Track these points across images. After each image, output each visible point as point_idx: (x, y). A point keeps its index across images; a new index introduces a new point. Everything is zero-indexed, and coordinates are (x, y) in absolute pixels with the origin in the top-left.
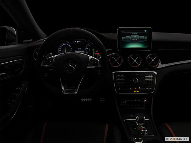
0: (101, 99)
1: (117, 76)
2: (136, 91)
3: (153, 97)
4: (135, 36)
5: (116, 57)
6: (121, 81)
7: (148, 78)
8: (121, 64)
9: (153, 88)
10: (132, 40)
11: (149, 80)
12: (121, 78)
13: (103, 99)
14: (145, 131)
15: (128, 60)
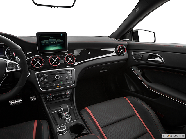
0: (31, 98)
1: (40, 76)
2: (59, 86)
3: (74, 89)
4: (53, 40)
5: (37, 59)
6: (44, 79)
7: (68, 74)
8: (42, 65)
9: (73, 81)
10: (50, 43)
11: (68, 75)
12: (44, 77)
13: (34, 97)
14: (69, 118)
15: (48, 60)
